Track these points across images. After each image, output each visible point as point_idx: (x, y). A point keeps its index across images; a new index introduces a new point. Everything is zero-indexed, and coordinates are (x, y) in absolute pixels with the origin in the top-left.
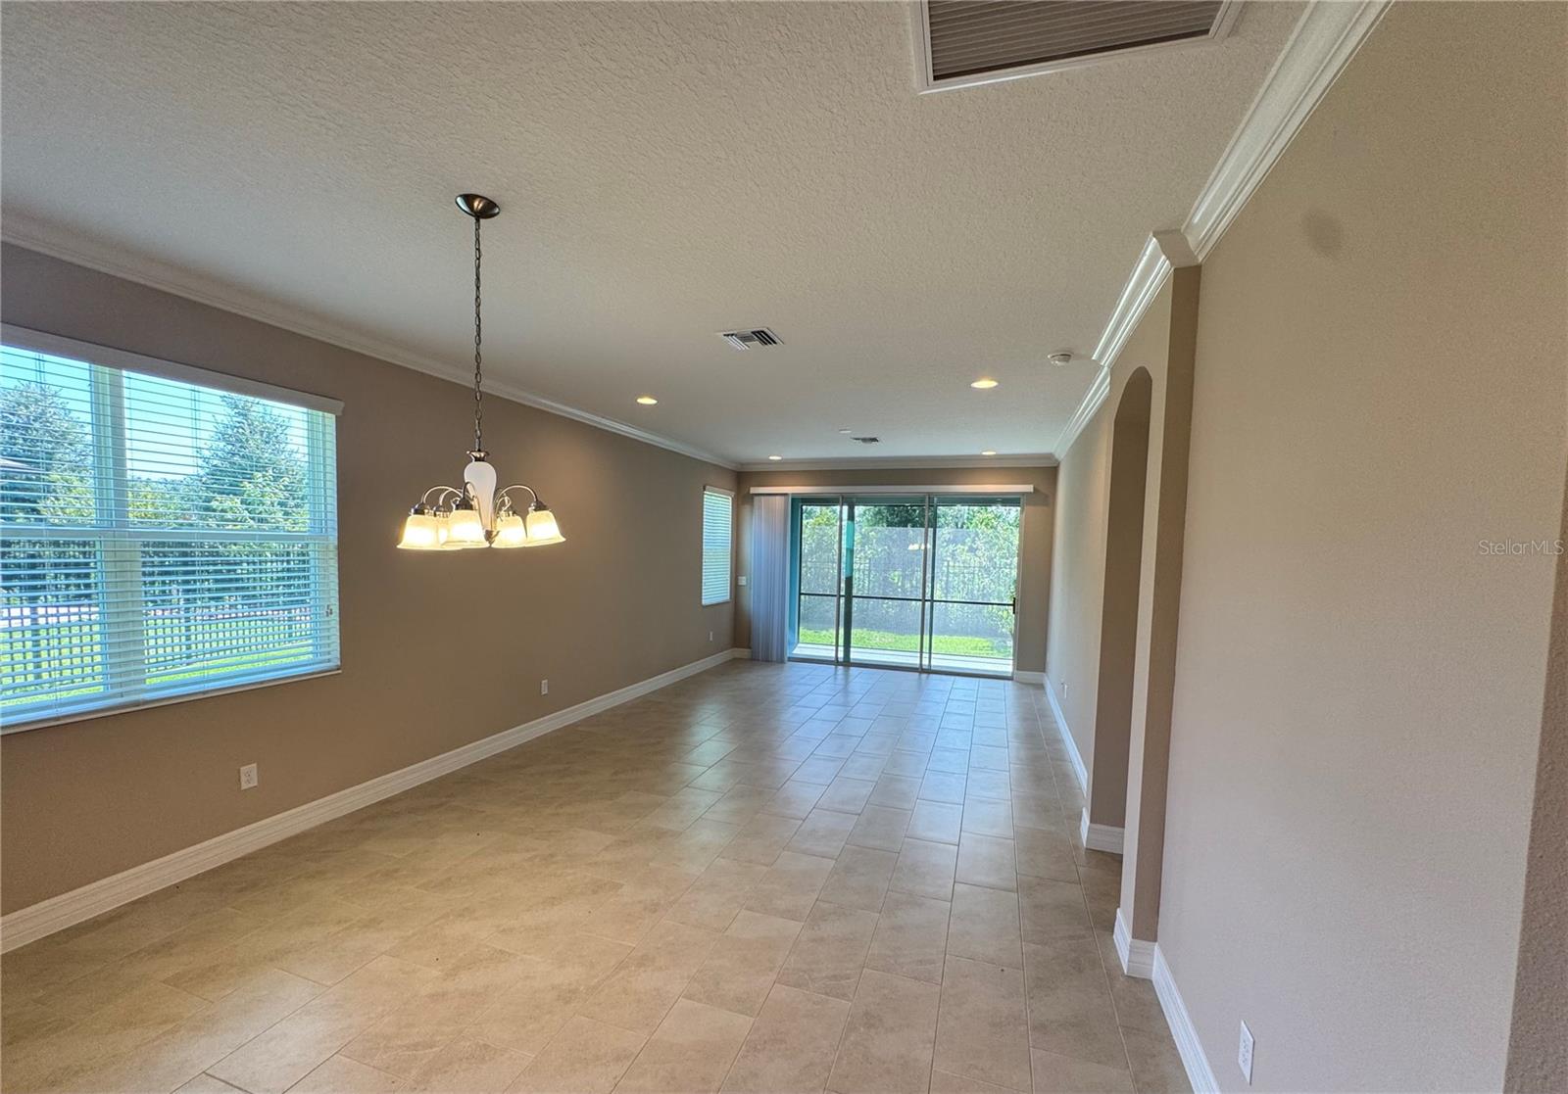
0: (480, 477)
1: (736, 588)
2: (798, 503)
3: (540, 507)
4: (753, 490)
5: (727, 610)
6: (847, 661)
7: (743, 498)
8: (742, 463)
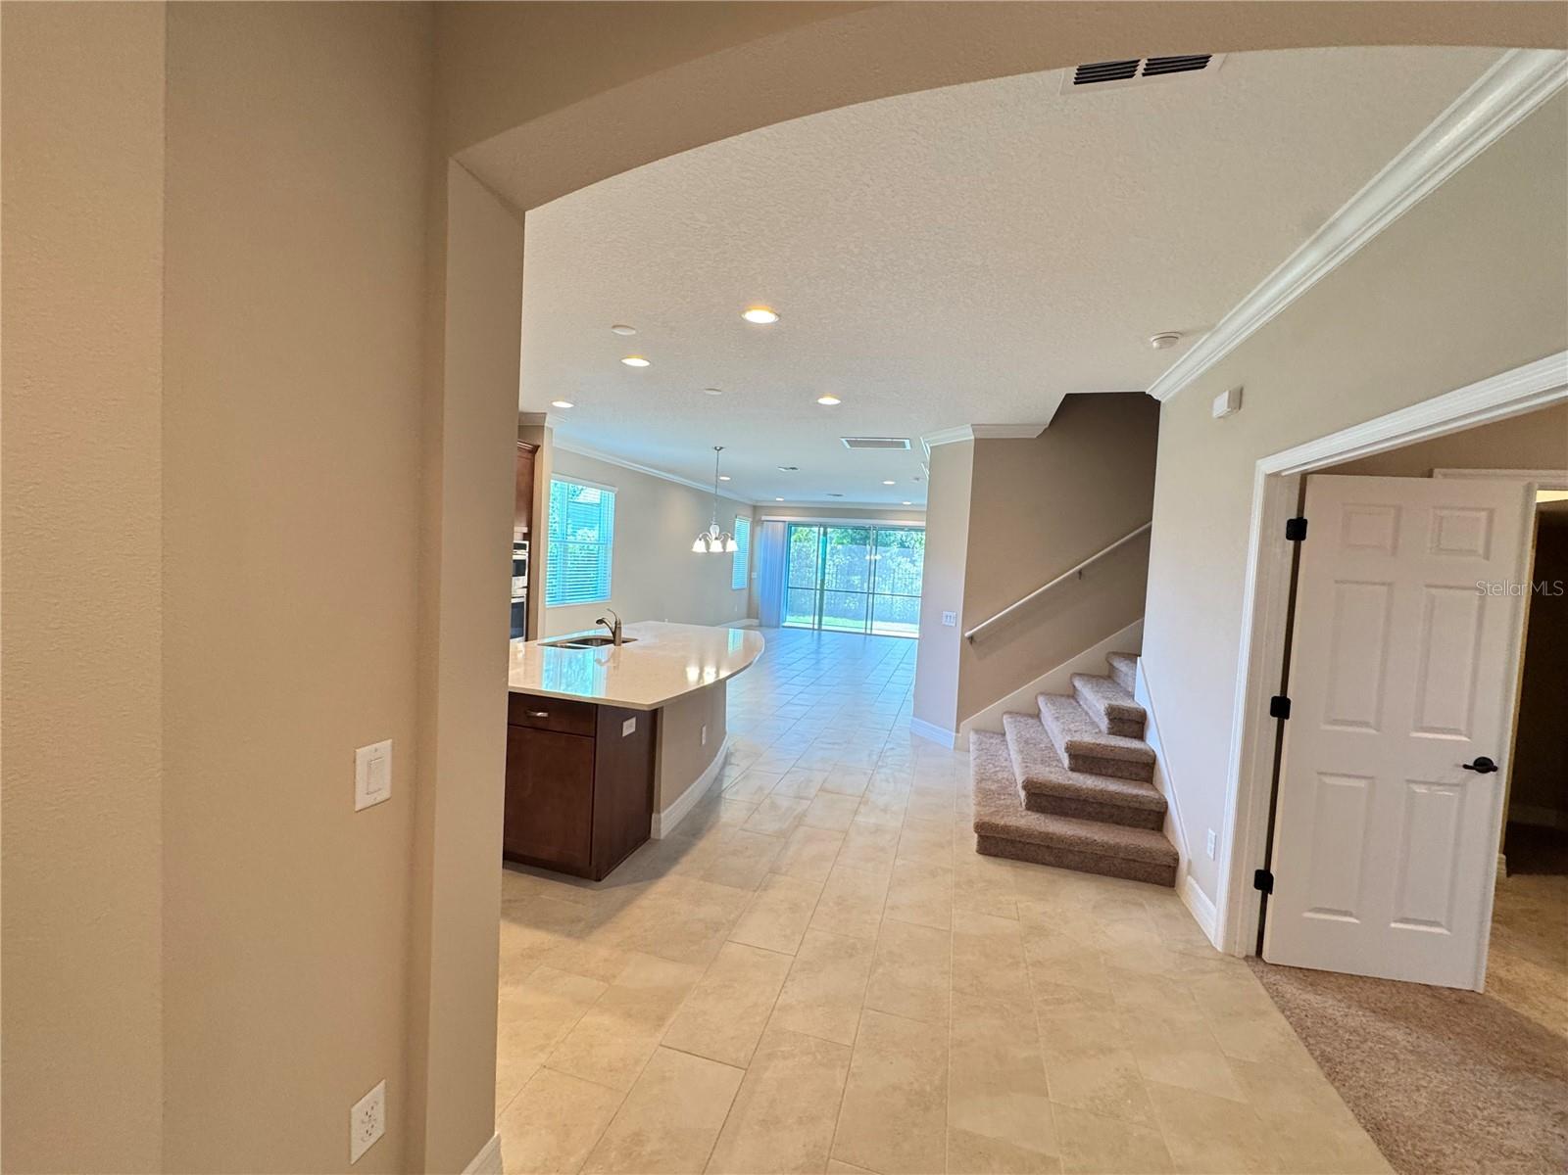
0: (714, 530)
1: (750, 579)
2: (791, 525)
3: (732, 539)
4: (764, 518)
5: (745, 593)
6: (820, 629)
7: (756, 522)
8: (757, 501)
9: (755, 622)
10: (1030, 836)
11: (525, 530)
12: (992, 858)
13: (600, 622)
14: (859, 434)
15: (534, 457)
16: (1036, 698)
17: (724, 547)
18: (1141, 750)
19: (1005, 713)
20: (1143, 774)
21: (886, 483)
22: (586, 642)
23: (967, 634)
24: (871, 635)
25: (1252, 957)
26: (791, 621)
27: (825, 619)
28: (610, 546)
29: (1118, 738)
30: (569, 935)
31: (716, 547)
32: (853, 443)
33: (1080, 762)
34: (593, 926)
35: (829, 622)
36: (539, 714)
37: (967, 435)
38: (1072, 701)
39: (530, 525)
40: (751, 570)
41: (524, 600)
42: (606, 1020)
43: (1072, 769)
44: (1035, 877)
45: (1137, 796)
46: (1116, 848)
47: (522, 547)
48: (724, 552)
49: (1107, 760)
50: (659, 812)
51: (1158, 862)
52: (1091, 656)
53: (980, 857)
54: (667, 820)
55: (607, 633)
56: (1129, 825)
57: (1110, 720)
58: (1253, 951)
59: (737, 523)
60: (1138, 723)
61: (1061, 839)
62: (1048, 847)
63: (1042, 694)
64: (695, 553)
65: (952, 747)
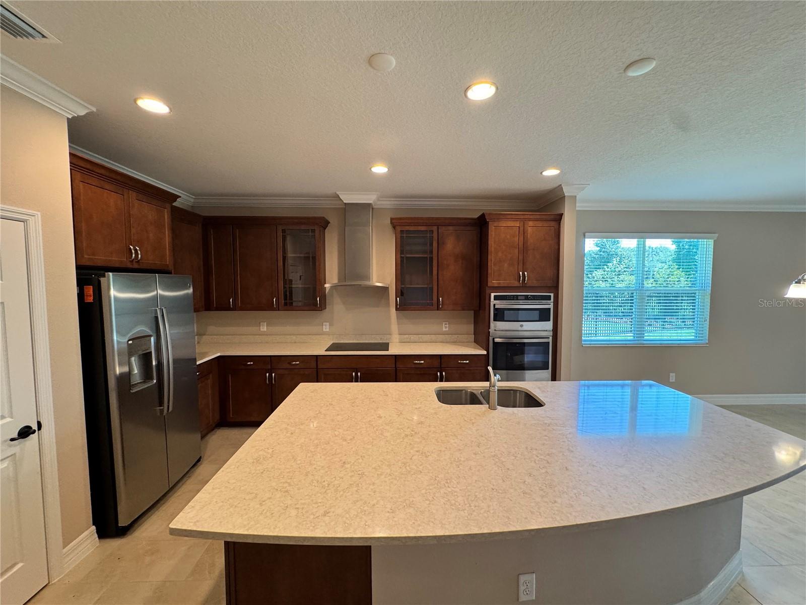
11: (550, 284)
15: (559, 224)
39: (556, 280)
41: (548, 341)
47: (549, 298)
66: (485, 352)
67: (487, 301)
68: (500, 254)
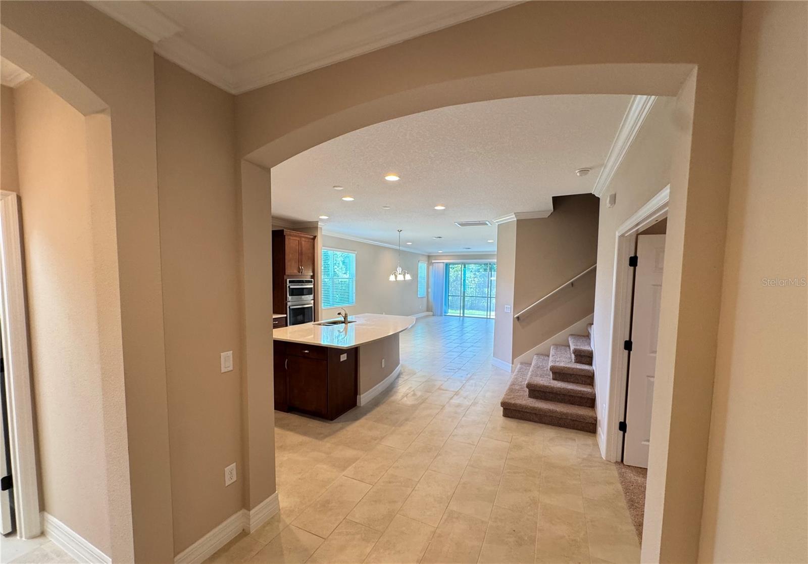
0: (399, 270)
1: (428, 292)
2: (447, 265)
3: (408, 274)
4: (433, 261)
5: (425, 299)
6: (463, 316)
7: (430, 264)
8: (430, 253)
9: (431, 313)
10: (526, 408)
11: (312, 274)
12: (509, 419)
13: (339, 314)
14: (464, 220)
15: (314, 241)
16: (551, 346)
17: (404, 278)
18: (587, 370)
19: (536, 354)
20: (589, 381)
21: (489, 241)
22: (335, 323)
23: (515, 316)
24: (490, 318)
25: (619, 462)
26: (451, 312)
27: (466, 311)
28: (354, 279)
29: (578, 364)
30: (317, 438)
31: (400, 278)
32: (462, 225)
33: (558, 376)
34: (326, 436)
35: (468, 313)
36: (306, 351)
37: (512, 218)
38: (568, 348)
39: (313, 272)
40: (428, 288)
41: (312, 305)
42: (325, 467)
43: (554, 379)
44: (527, 426)
45: (581, 391)
46: (566, 414)
47: (311, 282)
48: (405, 280)
49: (571, 375)
50: (360, 395)
51: (587, 421)
52: (577, 326)
53: (504, 418)
54: (364, 398)
55: (342, 319)
56: (577, 405)
57: (575, 356)
58: (619, 459)
59: (420, 264)
60: (589, 357)
61: (540, 410)
62: (535, 414)
63: (553, 345)
64: (390, 281)
65: (510, 371)
66: (285, 316)
67: (285, 284)
68: (291, 255)
